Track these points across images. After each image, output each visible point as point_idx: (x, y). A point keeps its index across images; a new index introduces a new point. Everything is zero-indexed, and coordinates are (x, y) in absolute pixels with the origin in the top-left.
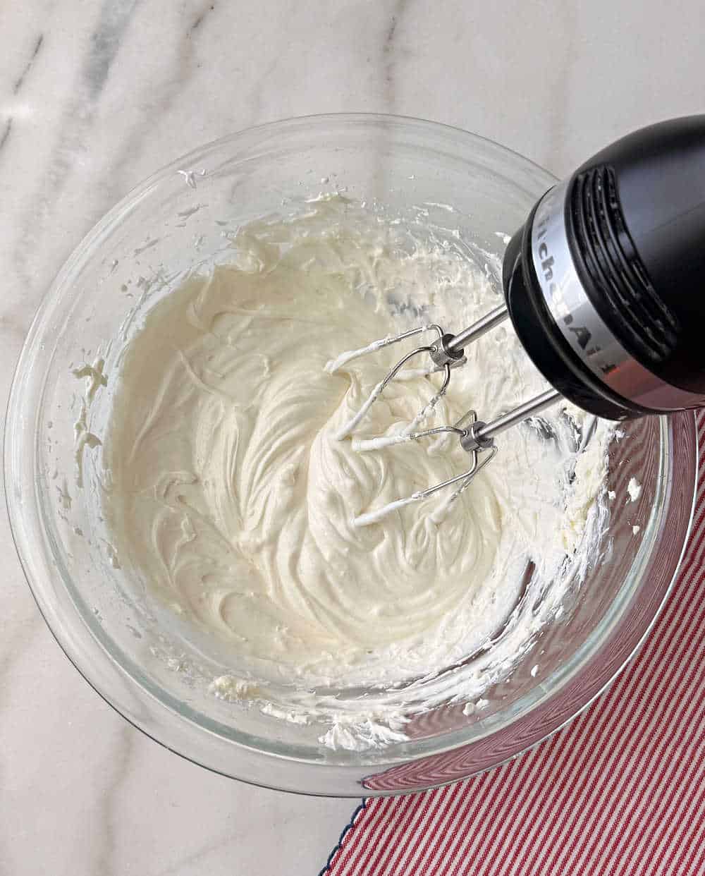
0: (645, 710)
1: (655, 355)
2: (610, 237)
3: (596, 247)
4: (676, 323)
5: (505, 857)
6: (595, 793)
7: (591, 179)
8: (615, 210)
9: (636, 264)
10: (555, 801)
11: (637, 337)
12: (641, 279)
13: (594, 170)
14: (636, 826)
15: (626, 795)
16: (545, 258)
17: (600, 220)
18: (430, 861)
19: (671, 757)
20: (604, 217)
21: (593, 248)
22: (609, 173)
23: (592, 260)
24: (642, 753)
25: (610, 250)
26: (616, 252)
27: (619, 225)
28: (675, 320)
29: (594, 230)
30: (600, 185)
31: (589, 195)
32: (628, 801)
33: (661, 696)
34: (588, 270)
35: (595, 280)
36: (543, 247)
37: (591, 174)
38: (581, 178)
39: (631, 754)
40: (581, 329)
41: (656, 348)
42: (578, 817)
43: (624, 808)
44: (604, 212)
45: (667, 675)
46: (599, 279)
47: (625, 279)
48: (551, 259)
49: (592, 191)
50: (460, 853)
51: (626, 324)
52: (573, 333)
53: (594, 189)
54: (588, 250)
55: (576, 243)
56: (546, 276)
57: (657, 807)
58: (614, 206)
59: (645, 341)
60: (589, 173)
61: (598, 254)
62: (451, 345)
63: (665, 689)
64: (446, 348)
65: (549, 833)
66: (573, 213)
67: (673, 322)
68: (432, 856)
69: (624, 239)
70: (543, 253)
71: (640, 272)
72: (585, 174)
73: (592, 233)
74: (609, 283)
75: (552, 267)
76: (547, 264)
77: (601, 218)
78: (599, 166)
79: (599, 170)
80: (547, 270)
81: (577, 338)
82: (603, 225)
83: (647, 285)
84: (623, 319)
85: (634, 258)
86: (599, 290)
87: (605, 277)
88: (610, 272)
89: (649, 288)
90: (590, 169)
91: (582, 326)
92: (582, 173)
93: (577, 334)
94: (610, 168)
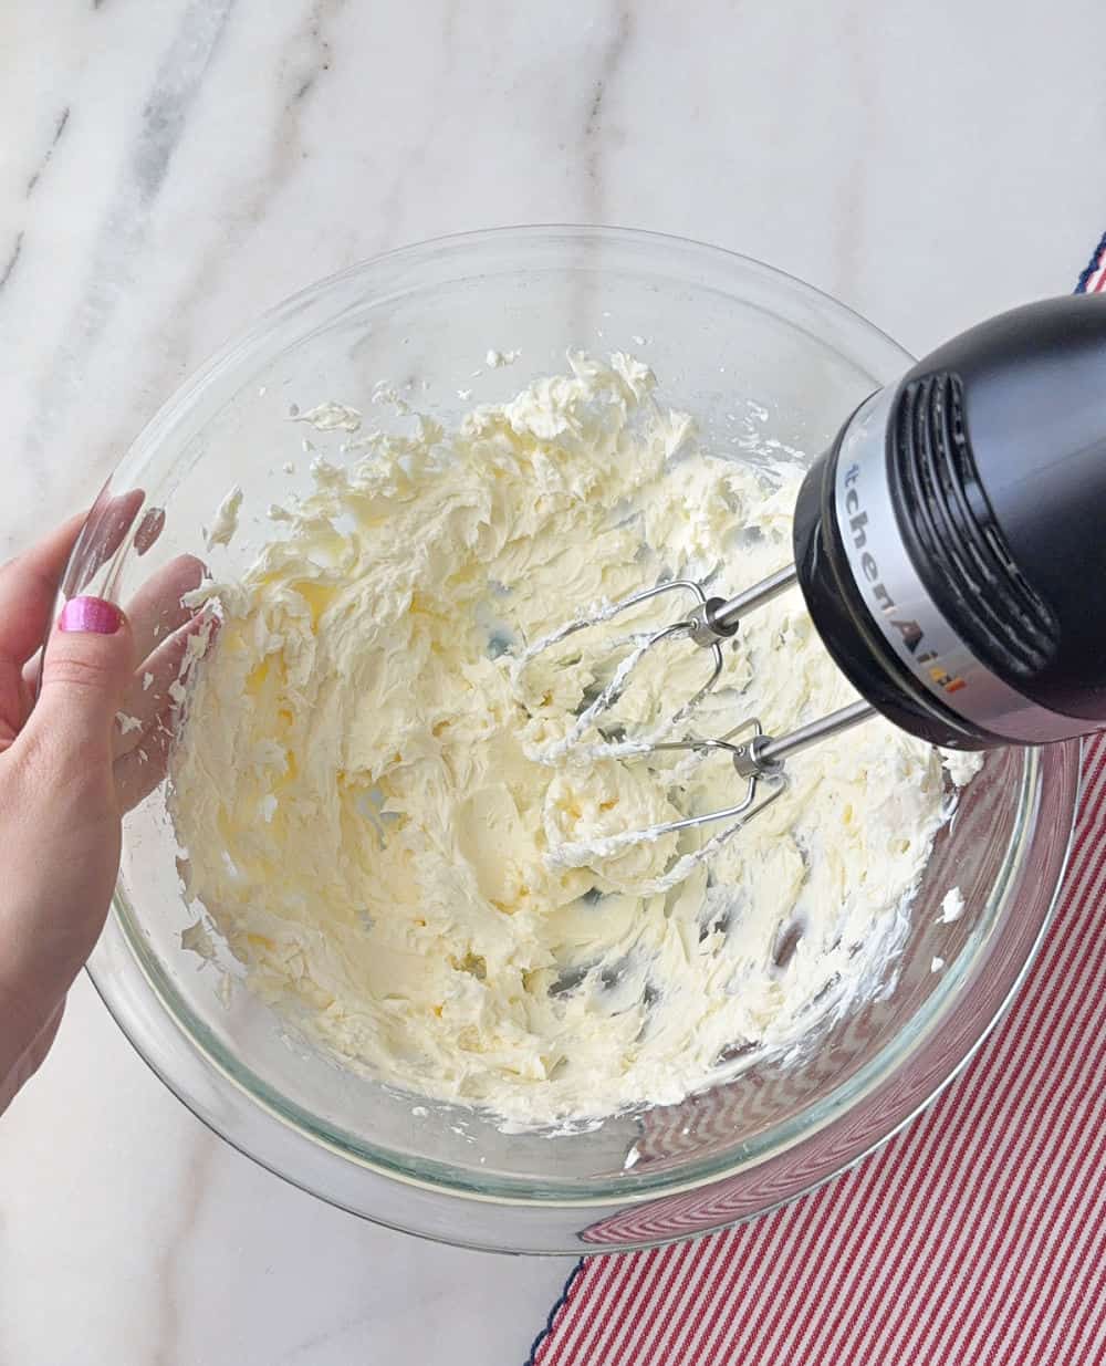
0: (1029, 1048)
1: (1021, 667)
2: (951, 485)
3: (931, 501)
4: (1053, 621)
5: (829, 1275)
6: (961, 1173)
7: (926, 392)
8: (962, 445)
9: (992, 532)
10: (901, 1189)
11: (993, 639)
12: (999, 554)
13: (931, 378)
14: (1023, 1222)
15: (1005, 1176)
16: (855, 514)
17: (938, 460)
18: (716, 1285)
19: (1072, 1115)
20: (943, 455)
21: (927, 504)
22: (954, 387)
23: (924, 520)
24: (1028, 1111)
25: (953, 507)
26: (961, 511)
27: (966, 469)
28: (1051, 617)
29: (928, 475)
30: (940, 403)
31: (922, 417)
32: (1009, 1184)
33: (1053, 1027)
34: (919, 536)
35: (930, 550)
36: (853, 496)
37: (927, 384)
38: (912, 389)
39: (1011, 1114)
40: (907, 624)
41: (1024, 658)
42: (937, 1211)
43: (1004, 1194)
44: (945, 448)
45: (1061, 996)
46: (935, 551)
47: (975, 553)
48: (864, 515)
49: (927, 413)
50: (761, 1272)
51: (976, 619)
52: (897, 630)
53: (931, 409)
54: (918, 503)
55: (900, 492)
56: (857, 540)
57: (1053, 1190)
58: (960, 439)
59: (1007, 647)
60: (924, 382)
61: (934, 515)
62: (719, 614)
63: (1059, 1016)
64: (711, 618)
65: (895, 1236)
66: (899, 444)
67: (1048, 620)
68: (720, 1278)
69: (973, 491)
70: (853, 504)
71: (998, 544)
72: (918, 385)
73: (926, 480)
74: (951, 559)
75: (865, 528)
76: (859, 522)
77: (939, 456)
78: (938, 372)
79: (938, 379)
80: (858, 533)
81: (902, 637)
82: (941, 468)
83: (1009, 562)
84: (972, 614)
85: (989, 521)
86: (935, 566)
87: (944, 548)
88: (952, 542)
89: (1012, 568)
90: (926, 377)
91: (910, 620)
92: (914, 381)
93: (903, 632)
94: (956, 377)
